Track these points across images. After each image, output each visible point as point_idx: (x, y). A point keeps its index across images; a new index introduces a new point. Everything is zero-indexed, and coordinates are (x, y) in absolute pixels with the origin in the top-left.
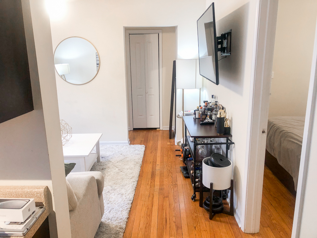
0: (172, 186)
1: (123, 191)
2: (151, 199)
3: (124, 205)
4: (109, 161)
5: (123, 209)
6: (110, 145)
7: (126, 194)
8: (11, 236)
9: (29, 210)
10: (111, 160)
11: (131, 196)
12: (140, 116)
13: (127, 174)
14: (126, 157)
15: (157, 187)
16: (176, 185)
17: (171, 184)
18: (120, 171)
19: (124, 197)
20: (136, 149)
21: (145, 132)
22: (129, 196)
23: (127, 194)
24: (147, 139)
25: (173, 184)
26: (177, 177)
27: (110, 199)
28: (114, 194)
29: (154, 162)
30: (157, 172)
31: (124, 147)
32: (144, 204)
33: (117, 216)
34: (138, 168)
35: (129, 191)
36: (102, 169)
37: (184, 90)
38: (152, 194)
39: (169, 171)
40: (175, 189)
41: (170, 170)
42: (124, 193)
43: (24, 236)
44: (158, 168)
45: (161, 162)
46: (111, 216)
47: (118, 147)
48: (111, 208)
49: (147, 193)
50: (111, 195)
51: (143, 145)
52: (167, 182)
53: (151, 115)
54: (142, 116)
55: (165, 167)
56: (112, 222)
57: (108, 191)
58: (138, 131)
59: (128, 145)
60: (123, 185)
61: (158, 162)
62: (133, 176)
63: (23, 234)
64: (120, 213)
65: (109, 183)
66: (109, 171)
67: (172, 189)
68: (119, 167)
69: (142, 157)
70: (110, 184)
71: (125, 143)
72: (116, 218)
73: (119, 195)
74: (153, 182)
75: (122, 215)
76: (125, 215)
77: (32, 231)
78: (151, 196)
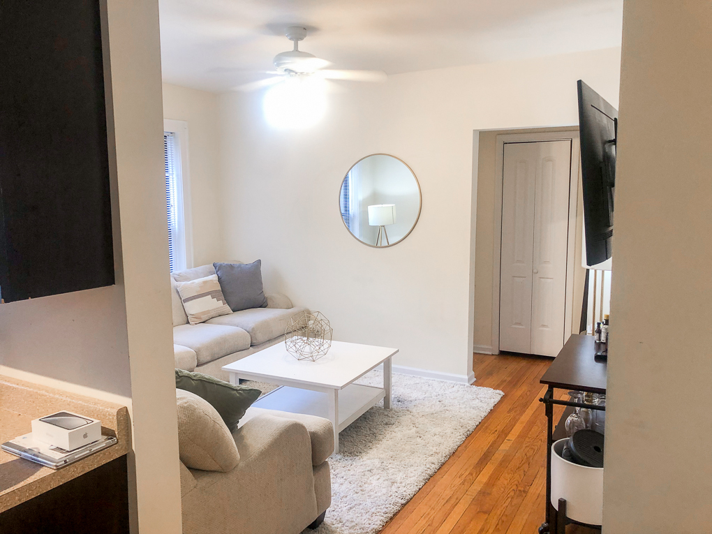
0: (512, 494)
1: (399, 476)
2: (448, 506)
3: (383, 502)
4: (408, 411)
5: (378, 510)
6: (428, 378)
7: (401, 483)
8: (43, 466)
9: (85, 436)
10: (414, 410)
11: (410, 491)
12: (517, 324)
13: (428, 445)
14: (446, 408)
15: (477, 487)
16: (523, 493)
17: (515, 487)
18: (417, 434)
19: (394, 489)
20: (478, 396)
21: (523, 363)
22: (405, 489)
23: (403, 484)
24: (518, 381)
25: (520, 488)
26: (538, 476)
27: (366, 485)
28: (378, 477)
29: (504, 433)
30: (498, 456)
31: (456, 388)
32: (429, 514)
33: (358, 520)
34: (459, 437)
35: (412, 479)
36: (386, 424)
37: (605, 271)
38: (457, 499)
39: (527, 458)
40: (515, 502)
41: (530, 456)
42: (399, 481)
43: (58, 469)
44: (505, 447)
45: (518, 436)
46: (346, 517)
47: (442, 384)
48: (355, 503)
49: (448, 493)
50: (371, 478)
51: (498, 391)
52: (506, 482)
53: (544, 326)
54: (520, 324)
55: (524, 448)
56: (343, 528)
57: (369, 468)
58: (508, 359)
59: (467, 384)
60: (406, 464)
61: (513, 436)
62: (438, 451)
63: (56, 466)
64: (368, 517)
65: (382, 454)
66: (396, 430)
67: (509, 500)
68: (420, 426)
69: (483, 416)
70: (382, 456)
71: (461, 380)
72: (353, 524)
73: (386, 482)
74: (474, 474)
75: (370, 522)
76: (376, 523)
77: (77, 469)
78: (453, 501)
